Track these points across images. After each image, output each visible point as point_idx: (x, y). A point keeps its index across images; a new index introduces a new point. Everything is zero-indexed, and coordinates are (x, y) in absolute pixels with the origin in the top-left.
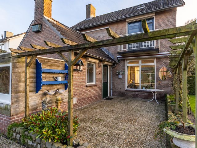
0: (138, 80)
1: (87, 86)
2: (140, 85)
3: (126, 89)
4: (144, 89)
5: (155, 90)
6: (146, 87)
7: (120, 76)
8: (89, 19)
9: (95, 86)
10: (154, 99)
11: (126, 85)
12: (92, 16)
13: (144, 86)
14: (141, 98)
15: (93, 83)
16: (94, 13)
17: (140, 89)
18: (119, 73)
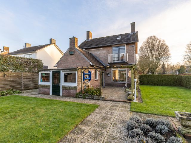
0: (117, 77)
1: (95, 80)
2: (119, 80)
3: (112, 82)
4: (121, 82)
5: (126, 82)
6: (122, 81)
7: (109, 75)
8: (88, 40)
9: (97, 80)
10: (126, 87)
11: (112, 80)
12: (90, 38)
13: (121, 80)
14: (120, 86)
15: (97, 79)
17: (119, 82)
18: (108, 74)
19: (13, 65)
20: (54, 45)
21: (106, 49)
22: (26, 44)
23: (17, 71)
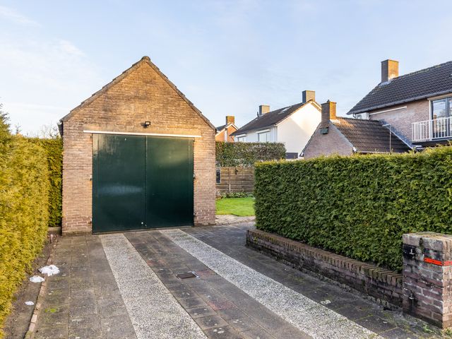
8: (386, 83)
12: (391, 77)
16: (396, 72)
19: (244, 155)
20: (312, 104)
21: (415, 107)
22: (261, 107)
23: (249, 166)
